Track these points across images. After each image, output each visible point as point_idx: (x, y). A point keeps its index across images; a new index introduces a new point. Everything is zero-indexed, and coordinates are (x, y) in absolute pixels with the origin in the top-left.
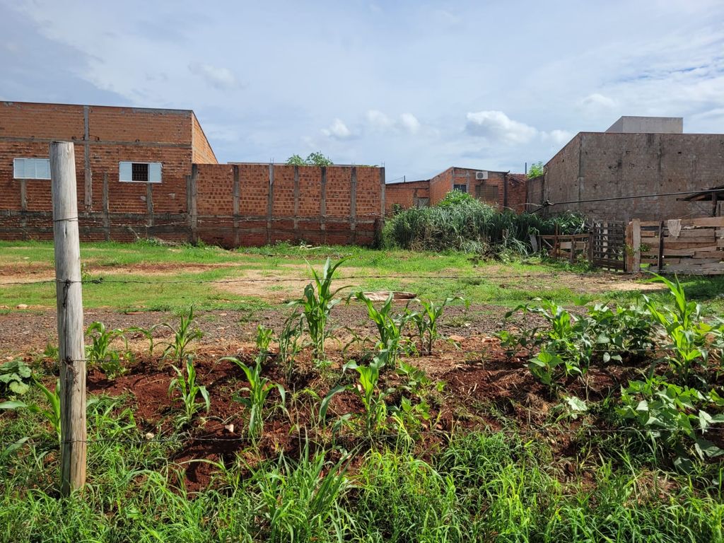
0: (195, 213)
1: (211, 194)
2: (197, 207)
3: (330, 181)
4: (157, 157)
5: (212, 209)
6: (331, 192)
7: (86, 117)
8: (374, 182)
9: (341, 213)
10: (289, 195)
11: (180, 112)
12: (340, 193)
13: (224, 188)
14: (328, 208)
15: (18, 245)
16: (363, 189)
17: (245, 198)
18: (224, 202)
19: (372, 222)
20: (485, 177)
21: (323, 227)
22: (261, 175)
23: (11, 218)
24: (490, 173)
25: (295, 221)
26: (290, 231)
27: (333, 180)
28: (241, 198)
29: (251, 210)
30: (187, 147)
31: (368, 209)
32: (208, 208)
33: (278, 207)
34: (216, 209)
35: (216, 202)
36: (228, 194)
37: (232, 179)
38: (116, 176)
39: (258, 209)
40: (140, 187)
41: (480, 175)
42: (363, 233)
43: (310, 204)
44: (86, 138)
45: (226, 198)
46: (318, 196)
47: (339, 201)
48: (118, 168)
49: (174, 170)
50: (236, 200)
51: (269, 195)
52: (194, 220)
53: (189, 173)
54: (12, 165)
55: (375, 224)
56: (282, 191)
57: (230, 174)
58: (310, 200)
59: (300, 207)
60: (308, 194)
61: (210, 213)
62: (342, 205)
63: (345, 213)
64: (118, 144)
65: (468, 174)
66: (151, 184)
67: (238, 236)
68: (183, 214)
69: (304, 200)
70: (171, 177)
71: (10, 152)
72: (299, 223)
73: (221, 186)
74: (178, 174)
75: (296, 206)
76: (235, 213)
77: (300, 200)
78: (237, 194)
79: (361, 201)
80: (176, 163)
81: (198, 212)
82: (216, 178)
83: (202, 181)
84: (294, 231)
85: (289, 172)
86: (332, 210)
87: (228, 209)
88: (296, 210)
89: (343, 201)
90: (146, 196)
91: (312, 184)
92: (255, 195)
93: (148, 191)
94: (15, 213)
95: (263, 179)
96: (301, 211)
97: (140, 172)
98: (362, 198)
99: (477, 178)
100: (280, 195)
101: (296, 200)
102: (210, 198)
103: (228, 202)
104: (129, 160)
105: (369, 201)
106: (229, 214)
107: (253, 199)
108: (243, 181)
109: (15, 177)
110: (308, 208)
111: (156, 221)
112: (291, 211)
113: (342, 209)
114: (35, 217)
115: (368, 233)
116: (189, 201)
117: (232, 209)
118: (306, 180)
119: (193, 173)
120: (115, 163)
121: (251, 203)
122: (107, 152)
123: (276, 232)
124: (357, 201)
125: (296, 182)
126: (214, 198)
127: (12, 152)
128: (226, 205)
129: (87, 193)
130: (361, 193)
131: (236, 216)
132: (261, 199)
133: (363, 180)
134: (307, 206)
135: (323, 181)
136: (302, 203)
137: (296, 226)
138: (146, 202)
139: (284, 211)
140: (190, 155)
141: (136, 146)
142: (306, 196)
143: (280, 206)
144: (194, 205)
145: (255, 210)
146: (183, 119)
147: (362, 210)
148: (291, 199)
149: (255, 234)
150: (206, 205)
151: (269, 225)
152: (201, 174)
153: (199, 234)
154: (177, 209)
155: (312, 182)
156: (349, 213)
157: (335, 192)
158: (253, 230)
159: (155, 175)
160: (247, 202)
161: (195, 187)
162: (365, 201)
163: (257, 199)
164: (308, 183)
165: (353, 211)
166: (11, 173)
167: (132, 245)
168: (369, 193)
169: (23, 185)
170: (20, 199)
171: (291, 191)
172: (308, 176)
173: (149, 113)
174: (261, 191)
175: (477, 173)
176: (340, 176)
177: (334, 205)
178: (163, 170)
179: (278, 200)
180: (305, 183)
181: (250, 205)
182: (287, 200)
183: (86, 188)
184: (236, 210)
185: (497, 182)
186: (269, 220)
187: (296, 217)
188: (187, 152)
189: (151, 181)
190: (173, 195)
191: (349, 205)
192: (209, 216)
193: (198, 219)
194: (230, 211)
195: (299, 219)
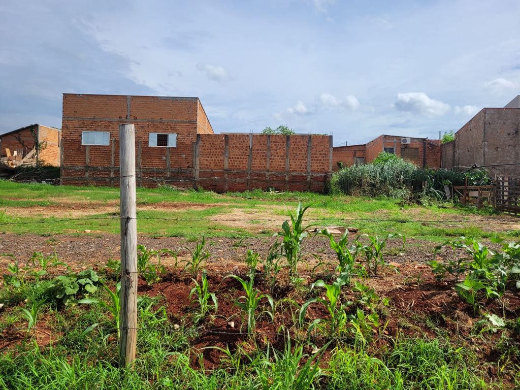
0: (198, 168)
1: (209, 155)
2: (200, 163)
3: (292, 146)
4: (173, 130)
5: (210, 165)
6: (293, 153)
7: (129, 104)
8: (324, 146)
9: (300, 168)
10: (263, 156)
11: (190, 99)
12: (300, 154)
13: (218, 151)
14: (291, 165)
15: (83, 189)
16: (316, 151)
17: (232, 158)
18: (218, 160)
19: (323, 175)
20: (409, 142)
21: (287, 178)
22: (244, 141)
23: (78, 171)
24: (412, 139)
25: (267, 174)
26: (264, 181)
27: (294, 145)
28: (230, 158)
29: (236, 166)
30: (194, 123)
31: (320, 166)
32: (207, 165)
33: (255, 164)
34: (212, 165)
35: (212, 160)
36: (221, 155)
37: (224, 145)
38: (146, 143)
39: (242, 165)
40: (162, 151)
41: (405, 141)
42: (316, 183)
43: (278, 162)
44: (128, 117)
45: (219, 158)
46: (283, 156)
47: (299, 160)
48: (148, 137)
49: (184, 138)
50: (226, 159)
51: (249, 156)
52: (197, 173)
53: (195, 140)
54: (81, 136)
55: (325, 176)
56: (258, 153)
57: (222, 141)
58: (278, 159)
59: (271, 164)
60: (277, 155)
61: (208, 168)
62: (301, 163)
63: (303, 168)
64: (148, 121)
65: (395, 140)
66: (169, 148)
67: (227, 184)
68: (190, 169)
69: (274, 159)
70: (183, 144)
71: (80, 127)
72: (270, 176)
73: (216, 149)
74: (188, 141)
75: (268, 164)
76: (225, 168)
78: (227, 155)
79: (315, 160)
80: (186, 134)
81: (200, 168)
82: (213, 144)
83: (203, 146)
84: (266, 181)
85: (263, 140)
86: (294, 166)
87: (220, 165)
88: (268, 166)
89: (302, 160)
90: (166, 156)
91: (280, 148)
92: (239, 155)
93: (167, 153)
94: (82, 168)
95: (245, 144)
96: (272, 167)
97: (162, 140)
98: (316, 157)
99: (402, 143)
100: (257, 156)
101: (268, 159)
102: (208, 157)
103: (221, 160)
104: (155, 132)
105: (320, 160)
106: (221, 169)
107: (238, 158)
108: (231, 146)
109: (82, 144)
110: (276, 165)
111: (172, 173)
112: (264, 167)
113: (301, 165)
114: (94, 170)
115: (320, 183)
116: (194, 160)
117: (223, 165)
118: (275, 145)
119: (197, 140)
120: (147, 134)
121: (237, 161)
122: (141, 127)
123: (254, 181)
124: (312, 160)
125: (268, 147)
126: (211, 157)
127: (81, 127)
128: (219, 163)
130: (315, 154)
131: (226, 170)
132: (243, 158)
133: (317, 145)
134: (276, 163)
135: (287, 146)
136: (272, 162)
137: (268, 178)
138: (166, 160)
139: (259, 167)
140: (196, 128)
141: (160, 122)
142: (275, 156)
143: (257, 163)
144: (198, 163)
145: (239, 166)
146: (191, 104)
147: (316, 166)
148: (264, 159)
149: (239, 183)
150: (206, 163)
151: (249, 177)
152: (203, 141)
153: (201, 183)
154: (187, 165)
155: (279, 146)
156: (306, 168)
157: (296, 154)
158: (238, 180)
159: (172, 142)
160: (234, 161)
161: (199, 150)
162: (318, 160)
163: (241, 158)
164: (277, 147)
165: (309, 167)
166: (80, 141)
167: (156, 190)
168: (321, 154)
169: (88, 150)
170: (85, 159)
171: (264, 153)
172: (277, 142)
173: (169, 100)
174: (244, 153)
175: (402, 139)
176: (300, 142)
177: (295, 162)
178: (177, 139)
179: (255, 159)
180: (274, 147)
181: (236, 163)
182: (261, 159)
184: (226, 166)
185: (419, 146)
186: (249, 173)
187: (268, 171)
188: (194, 126)
189: (169, 146)
190: (184, 156)
191: (306, 163)
192: (208, 170)
193: (200, 172)
194: (222, 167)
195: (270, 173)
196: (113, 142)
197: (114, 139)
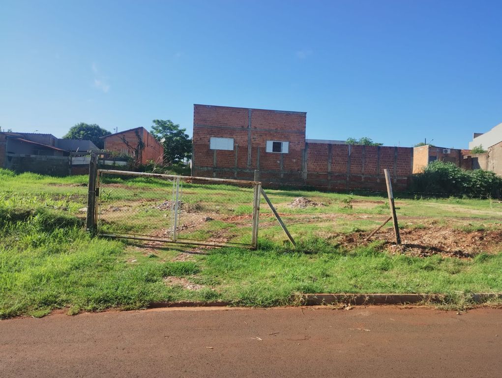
0: (306, 171)
1: (316, 160)
3: (382, 155)
4: (287, 139)
5: (316, 169)
6: (383, 161)
7: (250, 115)
8: (407, 156)
10: (359, 162)
11: (300, 113)
12: (388, 161)
13: (323, 157)
14: (381, 170)
16: (401, 160)
17: (335, 163)
18: (323, 165)
19: (406, 178)
21: (379, 180)
22: (344, 150)
23: (207, 172)
24: (452, 150)
25: (363, 177)
26: (359, 183)
27: (384, 154)
28: (332, 163)
29: (338, 170)
30: (303, 133)
31: (404, 171)
32: (314, 168)
33: (353, 169)
34: (318, 169)
35: (318, 165)
36: (325, 160)
37: (327, 152)
38: (264, 149)
39: (342, 169)
40: (277, 155)
41: (446, 151)
42: (401, 185)
43: (371, 167)
44: (249, 127)
45: (324, 163)
46: (376, 163)
47: (387, 166)
48: (266, 144)
49: (295, 146)
50: (329, 164)
51: (348, 162)
52: (306, 175)
53: (304, 147)
54: (209, 141)
56: (355, 160)
57: (326, 149)
58: (371, 165)
59: (365, 169)
61: (314, 171)
64: (266, 131)
66: (283, 154)
67: (330, 184)
68: (299, 172)
69: (368, 165)
70: (294, 150)
71: (208, 134)
72: (365, 178)
73: (321, 156)
74: (298, 148)
75: (363, 169)
76: (329, 171)
77: (365, 165)
78: (330, 161)
80: (297, 142)
81: (308, 171)
82: (319, 151)
83: (310, 153)
84: (362, 183)
85: (359, 149)
87: (325, 169)
89: (390, 166)
90: (280, 160)
92: (340, 161)
93: (281, 158)
94: (210, 169)
95: (345, 152)
96: (366, 171)
97: (277, 147)
98: (400, 165)
99: (444, 153)
100: (354, 162)
101: (363, 165)
102: (315, 162)
103: (325, 165)
104: (271, 140)
105: (404, 167)
106: (325, 172)
107: (339, 164)
108: (334, 153)
109: (211, 148)
110: (369, 169)
111: (285, 174)
112: (360, 171)
114: (220, 171)
115: (404, 185)
116: (303, 164)
118: (369, 153)
119: (306, 147)
120: (264, 141)
122: (259, 136)
123: (352, 182)
124: (397, 166)
125: (364, 155)
126: (317, 162)
127: (210, 134)
128: (324, 167)
129: (248, 158)
130: (400, 162)
131: (329, 173)
132: (343, 164)
133: (401, 155)
135: (378, 155)
136: (366, 167)
137: (363, 180)
138: (280, 164)
139: (356, 171)
140: (304, 138)
141: (275, 132)
142: (369, 163)
143: (354, 167)
144: (306, 167)
145: (340, 170)
146: (301, 117)
147: (400, 171)
148: (360, 164)
149: (340, 184)
150: (313, 166)
151: (348, 179)
152: (311, 148)
153: (308, 183)
154: (296, 169)
155: (373, 155)
156: (393, 173)
157: (385, 161)
158: (339, 182)
159: (285, 148)
160: (335, 165)
161: (307, 156)
162: (402, 167)
163: (341, 164)
164: (370, 155)
165: (395, 172)
166: (209, 146)
168: (404, 162)
169: (215, 151)
170: (213, 160)
171: (360, 160)
172: (370, 151)
174: (343, 159)
175: (444, 150)
176: (388, 152)
178: (289, 146)
179: (353, 164)
180: (368, 155)
181: (337, 167)
182: (358, 164)
183: (249, 155)
186: (348, 176)
187: (363, 174)
188: (303, 136)
189: (283, 152)
190: (295, 160)
191: (393, 169)
192: (315, 173)
193: (308, 174)
194: (326, 170)
195: (365, 176)
196: (236, 147)
197: (237, 145)
